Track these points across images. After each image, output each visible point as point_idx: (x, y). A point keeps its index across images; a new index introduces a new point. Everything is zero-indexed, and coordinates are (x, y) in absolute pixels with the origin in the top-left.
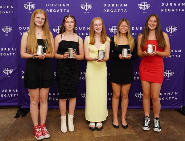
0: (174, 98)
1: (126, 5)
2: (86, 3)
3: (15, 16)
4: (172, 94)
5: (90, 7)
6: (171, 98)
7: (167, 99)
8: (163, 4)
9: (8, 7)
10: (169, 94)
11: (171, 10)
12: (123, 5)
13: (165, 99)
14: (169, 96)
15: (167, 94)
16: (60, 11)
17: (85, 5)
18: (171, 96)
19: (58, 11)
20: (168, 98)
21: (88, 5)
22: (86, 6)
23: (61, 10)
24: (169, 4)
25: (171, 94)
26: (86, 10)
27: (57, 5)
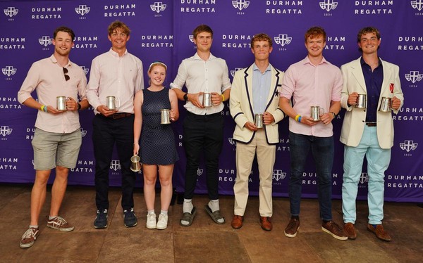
0: (418, 186)
1: (343, 39)
2: (283, 36)
3: (174, 53)
4: (415, 178)
5: (288, 41)
6: (413, 186)
7: (406, 186)
8: (400, 39)
9: (160, 37)
10: (409, 178)
11: (414, 48)
12: (339, 39)
13: (403, 185)
14: (409, 182)
15: (405, 178)
16: (243, 46)
17: (281, 37)
18: (412, 181)
19: (240, 46)
20: (408, 185)
21: (285, 37)
22: (283, 39)
23: (245, 44)
24: (411, 39)
25: (412, 178)
26: (283, 45)
27: (239, 37)
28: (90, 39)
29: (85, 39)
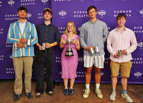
28: (15, 15)
29: (13, 15)
